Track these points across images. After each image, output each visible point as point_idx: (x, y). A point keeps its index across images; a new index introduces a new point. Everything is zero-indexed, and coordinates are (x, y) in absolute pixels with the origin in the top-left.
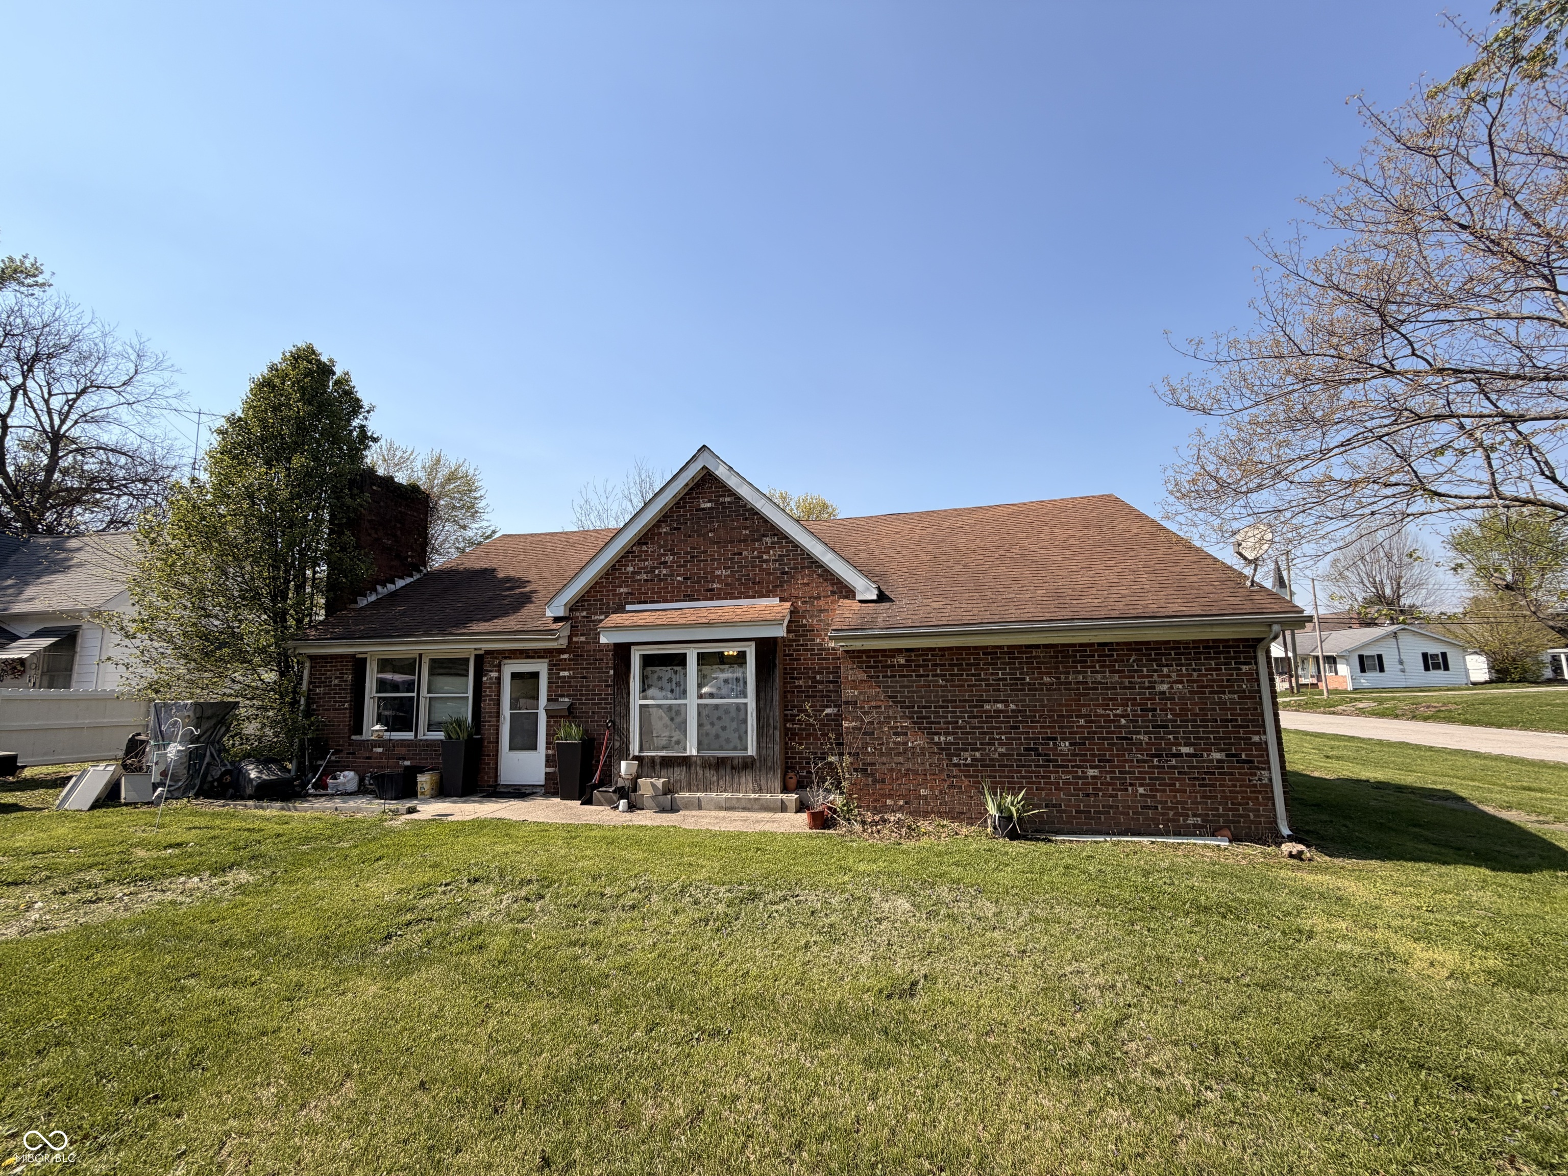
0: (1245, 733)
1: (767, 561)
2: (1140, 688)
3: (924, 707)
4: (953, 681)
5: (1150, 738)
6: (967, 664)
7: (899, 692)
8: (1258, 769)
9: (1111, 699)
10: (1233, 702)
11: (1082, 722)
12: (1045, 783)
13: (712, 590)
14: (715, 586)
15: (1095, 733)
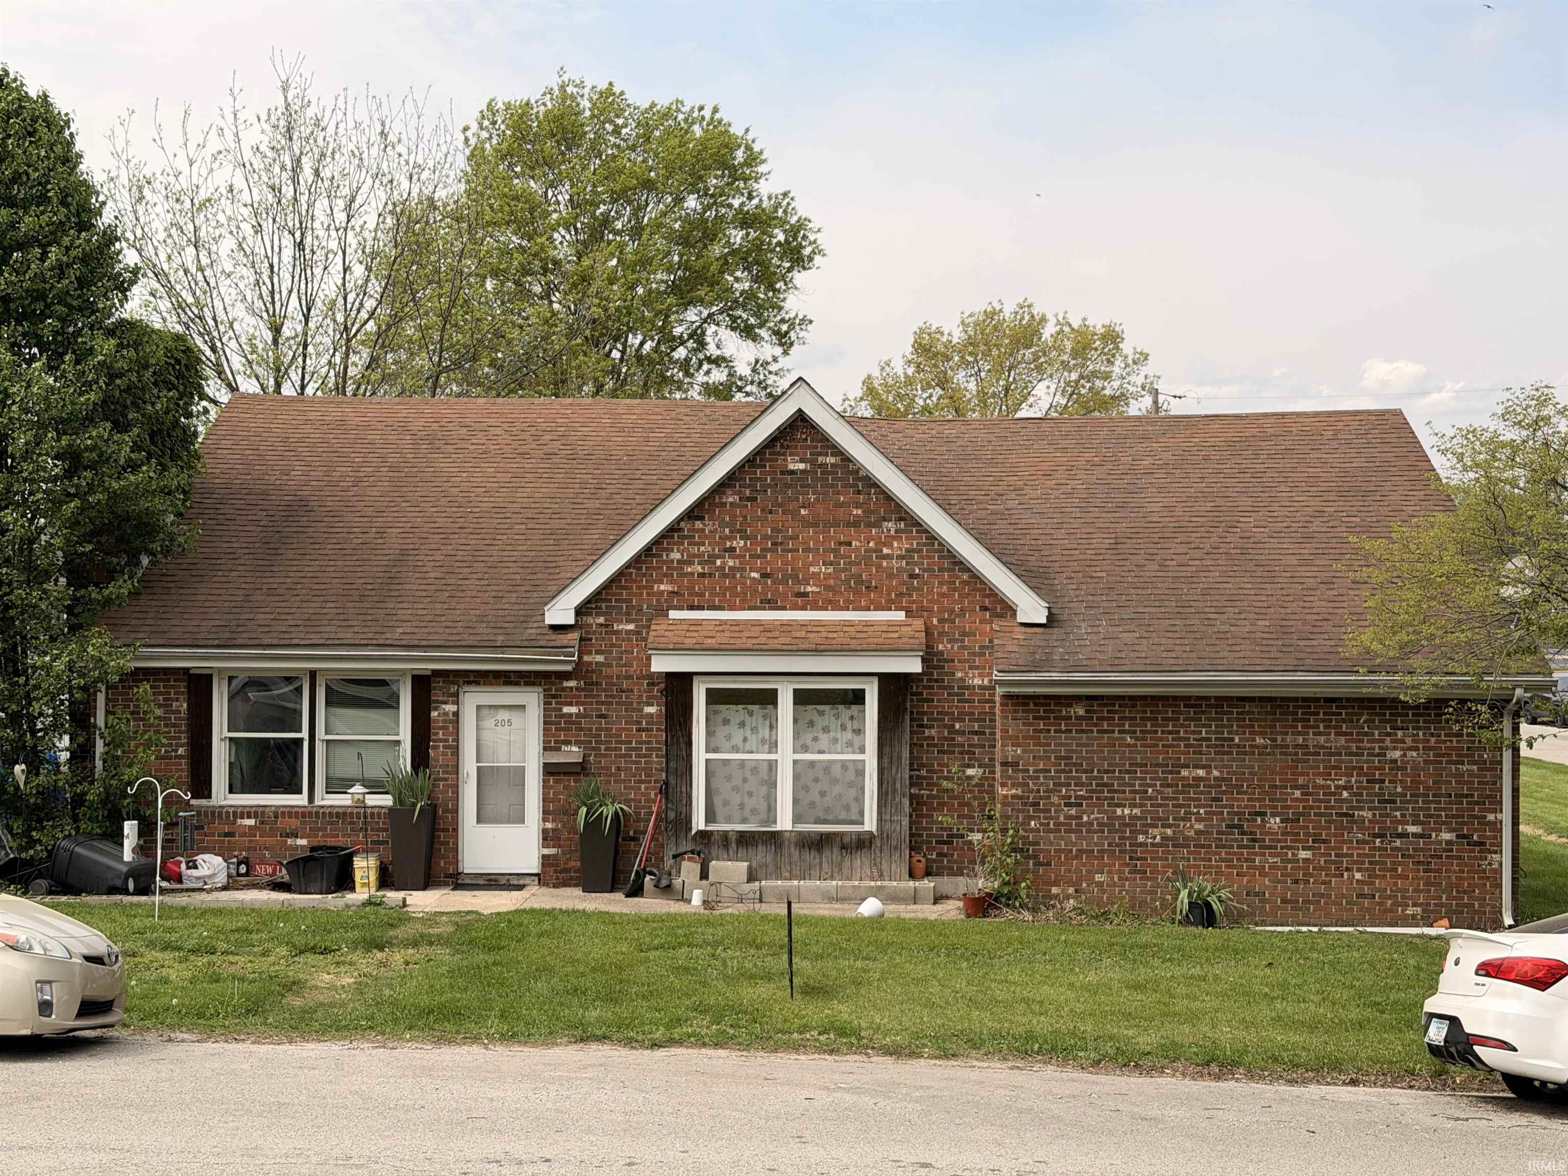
0: (1480, 810)
1: (887, 557)
2: (1368, 755)
3: (1107, 772)
4: (1144, 739)
5: (1374, 815)
6: (1164, 719)
7: (1076, 752)
8: (1490, 852)
9: (1334, 767)
10: (1471, 774)
11: (1298, 793)
12: (1248, 867)
13: (805, 595)
14: (809, 589)
15: (1312, 808)
